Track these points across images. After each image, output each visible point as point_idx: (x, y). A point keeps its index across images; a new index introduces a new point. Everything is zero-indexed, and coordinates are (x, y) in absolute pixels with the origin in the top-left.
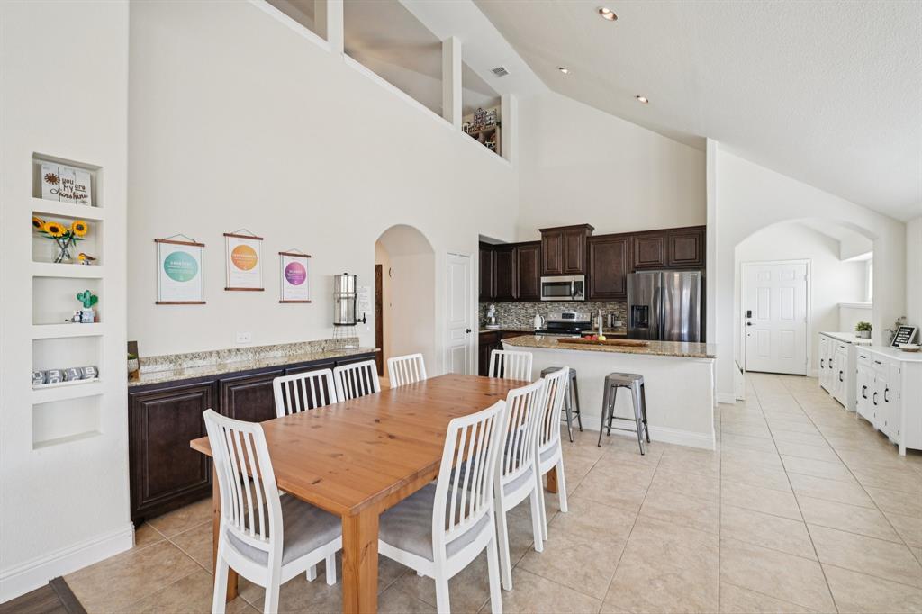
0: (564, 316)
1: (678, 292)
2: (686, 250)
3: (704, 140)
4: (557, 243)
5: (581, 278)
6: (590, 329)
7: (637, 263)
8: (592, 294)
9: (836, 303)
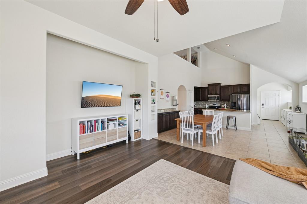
0: (214, 105)
1: (243, 99)
2: (245, 89)
3: (250, 64)
4: (212, 87)
5: (219, 96)
6: (220, 108)
7: (233, 92)
8: (221, 99)
9: (287, 102)
